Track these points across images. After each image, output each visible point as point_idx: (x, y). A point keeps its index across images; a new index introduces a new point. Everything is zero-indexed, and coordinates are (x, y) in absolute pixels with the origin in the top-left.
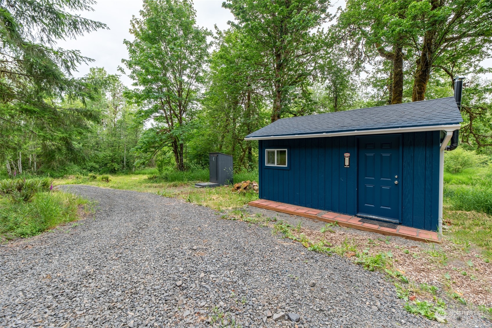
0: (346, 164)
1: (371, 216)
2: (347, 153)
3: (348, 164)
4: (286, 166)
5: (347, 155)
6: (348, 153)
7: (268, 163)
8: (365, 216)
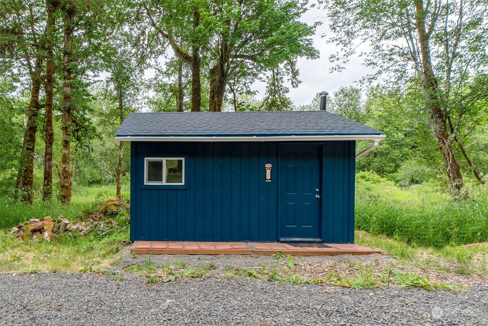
0: (267, 178)
1: (294, 239)
2: (268, 163)
3: (269, 178)
4: (183, 184)
5: (268, 166)
6: (270, 164)
7: (149, 180)
8: (288, 239)
